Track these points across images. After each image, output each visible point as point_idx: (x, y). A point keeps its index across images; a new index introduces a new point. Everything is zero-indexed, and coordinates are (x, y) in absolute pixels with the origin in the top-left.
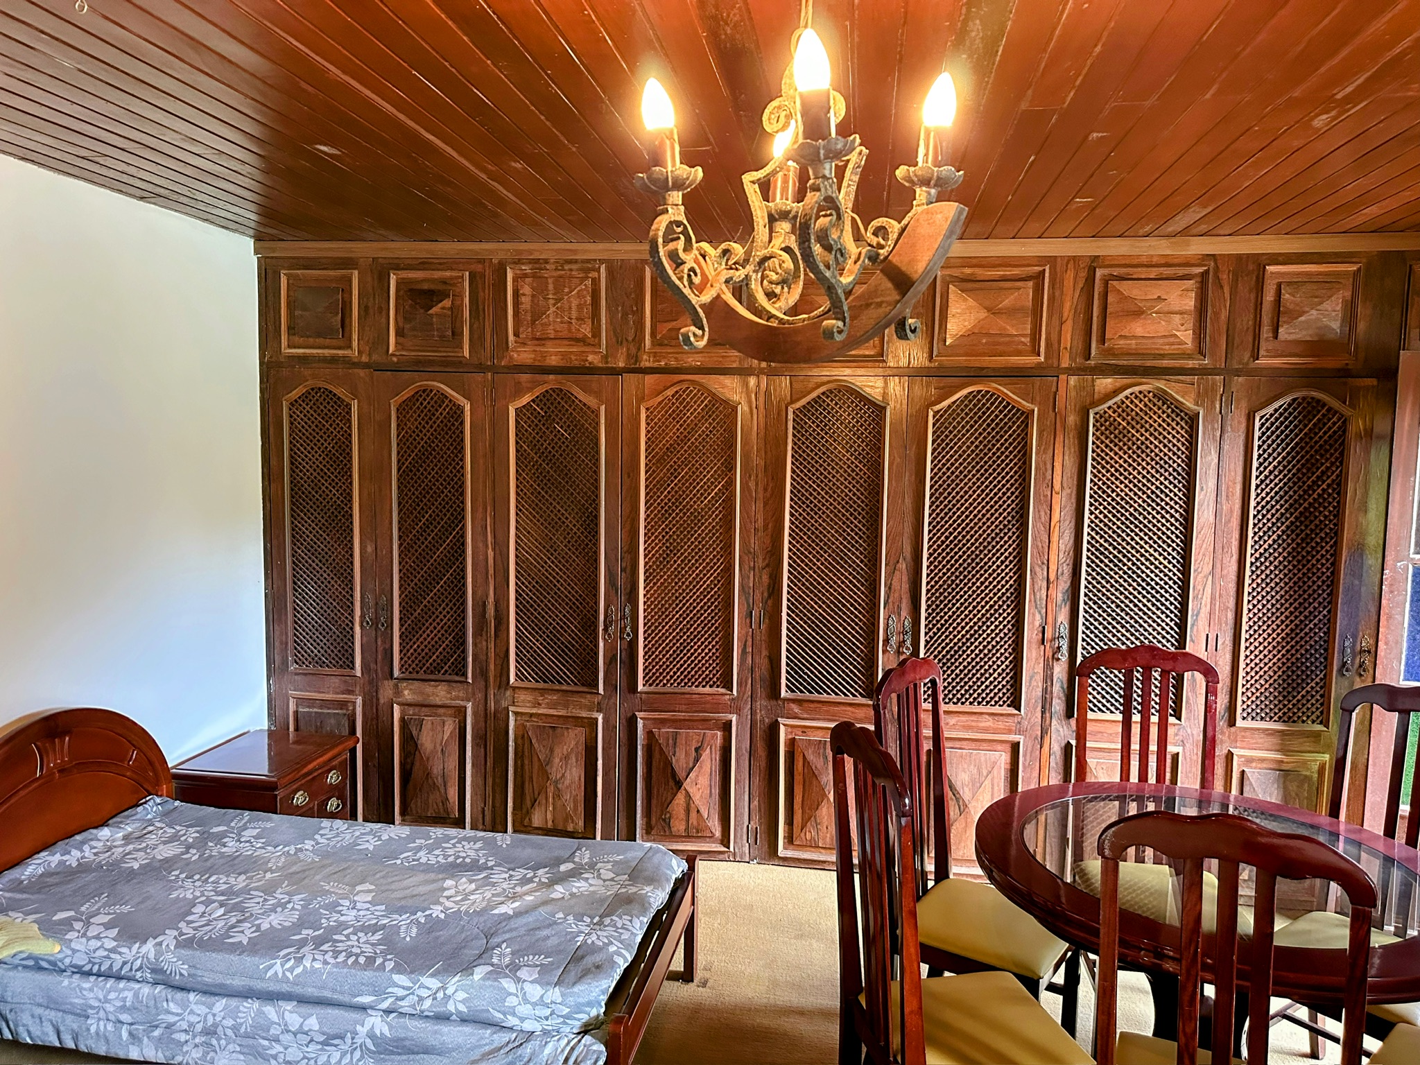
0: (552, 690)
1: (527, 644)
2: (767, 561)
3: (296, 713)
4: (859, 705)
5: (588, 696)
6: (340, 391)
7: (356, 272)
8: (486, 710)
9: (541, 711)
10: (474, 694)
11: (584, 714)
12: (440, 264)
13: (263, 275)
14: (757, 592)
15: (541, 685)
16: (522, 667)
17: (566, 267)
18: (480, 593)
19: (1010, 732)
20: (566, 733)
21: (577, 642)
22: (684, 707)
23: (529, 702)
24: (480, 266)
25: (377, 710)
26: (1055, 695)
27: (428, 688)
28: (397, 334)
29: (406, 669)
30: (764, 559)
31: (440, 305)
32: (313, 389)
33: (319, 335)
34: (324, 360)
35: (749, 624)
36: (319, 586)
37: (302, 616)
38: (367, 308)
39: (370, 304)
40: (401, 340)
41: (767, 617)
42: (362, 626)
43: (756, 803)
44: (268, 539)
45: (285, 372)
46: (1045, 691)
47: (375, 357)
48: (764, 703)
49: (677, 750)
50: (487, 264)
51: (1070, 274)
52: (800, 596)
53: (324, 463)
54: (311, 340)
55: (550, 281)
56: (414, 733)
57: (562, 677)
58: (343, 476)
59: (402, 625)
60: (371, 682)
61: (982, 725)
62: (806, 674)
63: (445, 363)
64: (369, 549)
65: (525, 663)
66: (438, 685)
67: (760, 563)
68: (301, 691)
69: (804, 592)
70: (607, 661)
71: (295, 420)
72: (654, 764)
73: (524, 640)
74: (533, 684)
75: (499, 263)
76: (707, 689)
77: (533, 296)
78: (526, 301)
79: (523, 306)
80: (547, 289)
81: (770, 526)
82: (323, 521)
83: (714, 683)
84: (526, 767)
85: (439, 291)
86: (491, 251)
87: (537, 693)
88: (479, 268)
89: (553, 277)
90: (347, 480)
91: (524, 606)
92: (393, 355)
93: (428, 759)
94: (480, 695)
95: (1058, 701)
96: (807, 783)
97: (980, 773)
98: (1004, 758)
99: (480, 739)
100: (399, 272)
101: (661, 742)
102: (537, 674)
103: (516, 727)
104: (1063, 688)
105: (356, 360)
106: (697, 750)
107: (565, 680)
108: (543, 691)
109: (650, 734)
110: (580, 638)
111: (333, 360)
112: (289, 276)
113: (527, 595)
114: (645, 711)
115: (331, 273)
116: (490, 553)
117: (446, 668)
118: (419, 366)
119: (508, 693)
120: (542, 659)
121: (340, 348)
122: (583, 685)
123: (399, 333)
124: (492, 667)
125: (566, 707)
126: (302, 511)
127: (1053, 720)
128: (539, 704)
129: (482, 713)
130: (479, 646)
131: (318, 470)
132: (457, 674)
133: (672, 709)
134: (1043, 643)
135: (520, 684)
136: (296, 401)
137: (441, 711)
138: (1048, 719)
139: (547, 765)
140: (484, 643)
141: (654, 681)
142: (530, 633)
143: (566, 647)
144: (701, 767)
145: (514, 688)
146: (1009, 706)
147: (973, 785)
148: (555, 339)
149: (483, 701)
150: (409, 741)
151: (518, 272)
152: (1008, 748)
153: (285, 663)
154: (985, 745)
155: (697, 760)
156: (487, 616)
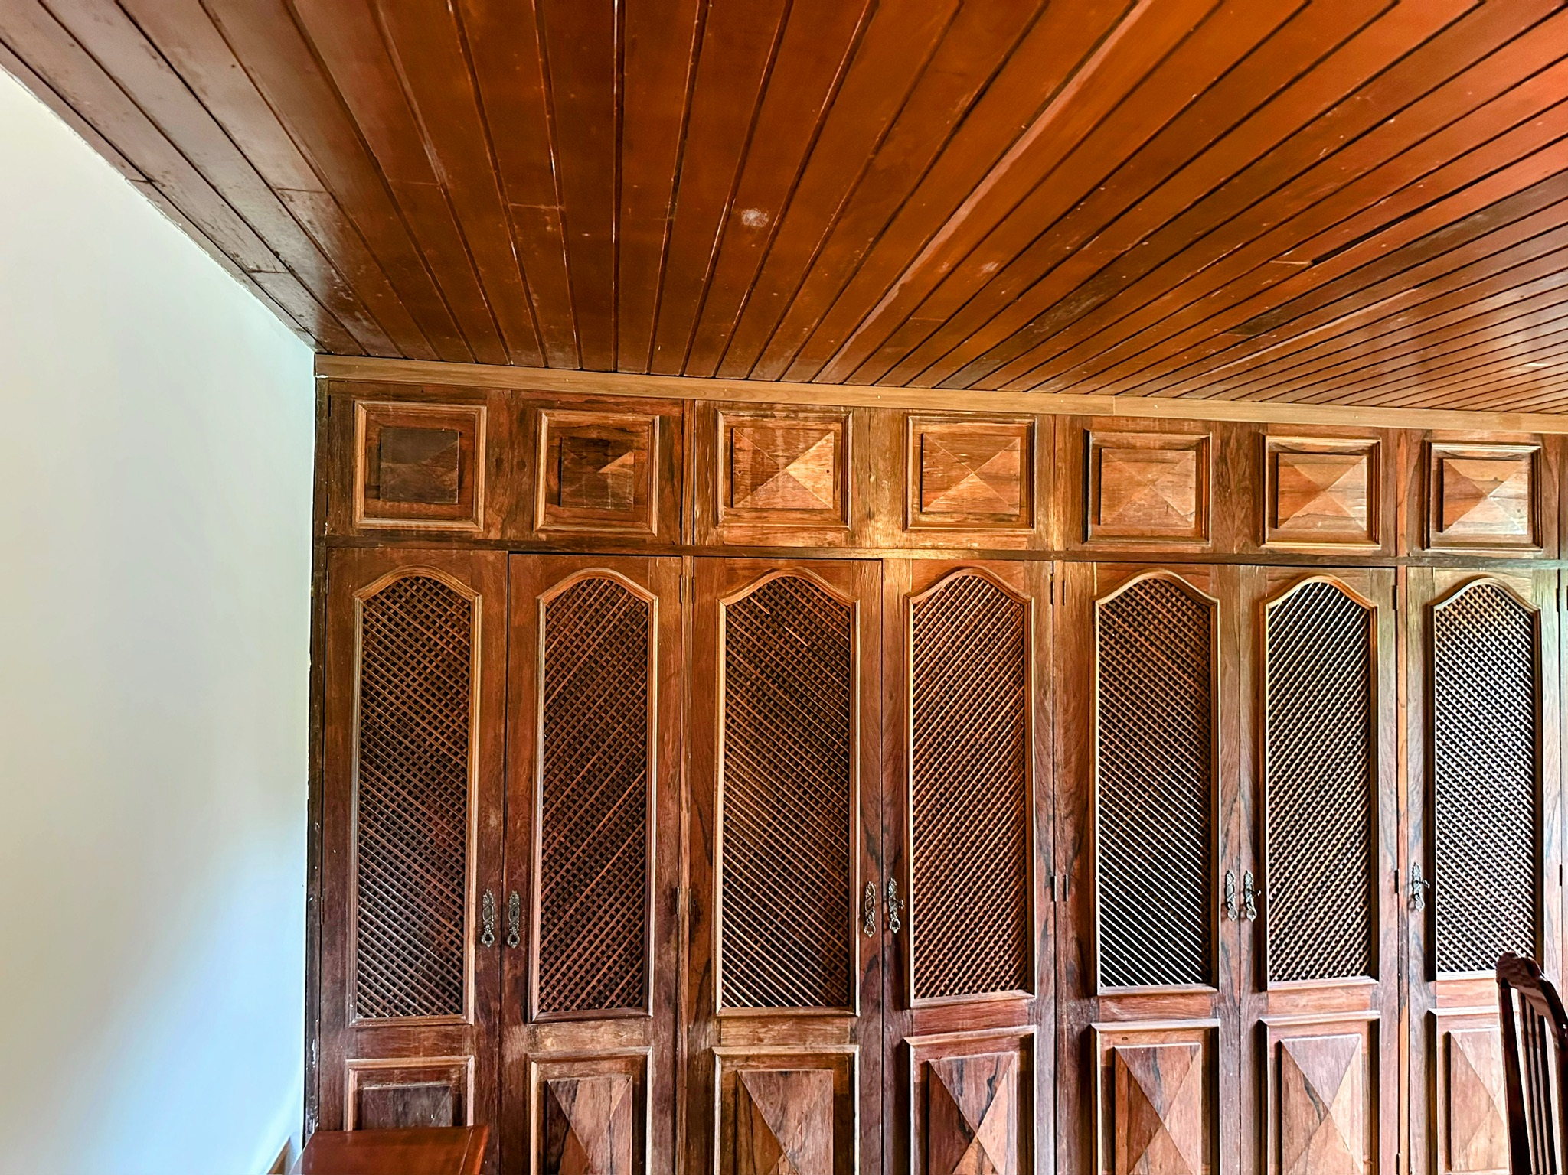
0: (780, 1017)
1: (741, 949)
2: (1070, 808)
3: (359, 1094)
4: (1192, 994)
5: (837, 1021)
6: (453, 583)
7: (484, 409)
8: (675, 1056)
9: (765, 1051)
10: (656, 1034)
11: (833, 1049)
12: (617, 404)
13: (325, 407)
14: (1059, 850)
15: (765, 1011)
16: (732, 984)
17: (801, 415)
18: (666, 878)
19: (1364, 1007)
20: (805, 1081)
21: (817, 940)
22: (968, 1023)
23: (744, 1037)
24: (676, 409)
25: (500, 1073)
26: (1411, 954)
27: (584, 1032)
28: (549, 500)
29: (549, 1006)
30: (1067, 805)
31: (619, 461)
32: (405, 580)
33: (420, 498)
34: (428, 536)
35: (1049, 897)
36: (405, 885)
37: (372, 934)
38: (499, 462)
39: (504, 457)
40: (554, 508)
41: (1073, 885)
42: (478, 942)
43: (1064, 1146)
44: (317, 815)
45: (357, 554)
46: (1400, 950)
47: (511, 533)
48: (1072, 1004)
49: (965, 1086)
50: (687, 407)
51: (1403, 449)
52: (1115, 852)
53: (421, 690)
54: (405, 505)
55: (779, 433)
56: (564, 1105)
57: (794, 995)
58: (453, 710)
59: (543, 937)
60: (490, 1031)
61: (1335, 1002)
62: (1125, 958)
63: (620, 542)
64: (493, 821)
65: (737, 978)
66: (601, 1025)
67: (1062, 811)
68: (368, 1056)
69: (1119, 847)
70: (865, 967)
71: (372, 626)
72: (932, 1109)
73: (735, 944)
74: (751, 1011)
75: (705, 405)
76: (999, 994)
77: (755, 452)
78: (744, 459)
79: (741, 466)
80: (773, 443)
81: (1073, 759)
82: (415, 781)
83: (1007, 983)
84: (743, 1139)
85: (616, 441)
86: (695, 389)
87: (757, 1025)
88: (675, 411)
89: (782, 428)
90: (459, 714)
91: (737, 892)
92: (542, 531)
93: (587, 1145)
94: (666, 1035)
95: (1415, 962)
96: (1134, 1110)
97: (1338, 1063)
98: (1360, 1042)
99: (668, 1103)
100: (556, 412)
101: (942, 1077)
102: (755, 993)
103: (724, 1079)
104: (1419, 945)
105: (480, 537)
106: (990, 1082)
107: (800, 1000)
108: (765, 1020)
109: (926, 1067)
110: (822, 934)
111: (442, 537)
112: (369, 411)
113: (741, 874)
114: (917, 1034)
115: (444, 408)
116: (685, 816)
117: (613, 997)
118: (583, 547)
119: (711, 1027)
120: (764, 969)
121: (452, 519)
122: (828, 1004)
123: (554, 499)
124: (685, 988)
125: (803, 1040)
126: (378, 768)
127: (1411, 986)
128: (760, 1040)
129: (669, 1062)
130: (665, 958)
131: (410, 703)
132: (629, 1005)
133: (953, 1027)
134: (1397, 891)
135: (729, 1011)
136: (375, 598)
137: (605, 1065)
138: (1405, 986)
139: (779, 1130)
140: (673, 953)
141: (928, 989)
142: (745, 932)
143: (801, 948)
144: (996, 1106)
145: (720, 1020)
146: (1362, 974)
147: (1332, 1082)
148: (783, 510)
149: (670, 1044)
150: (555, 1119)
151: (733, 419)
152: (1365, 1028)
153: (340, 1014)
154: (1339, 1028)
155: (991, 1097)
156: (679, 912)
